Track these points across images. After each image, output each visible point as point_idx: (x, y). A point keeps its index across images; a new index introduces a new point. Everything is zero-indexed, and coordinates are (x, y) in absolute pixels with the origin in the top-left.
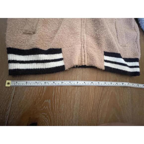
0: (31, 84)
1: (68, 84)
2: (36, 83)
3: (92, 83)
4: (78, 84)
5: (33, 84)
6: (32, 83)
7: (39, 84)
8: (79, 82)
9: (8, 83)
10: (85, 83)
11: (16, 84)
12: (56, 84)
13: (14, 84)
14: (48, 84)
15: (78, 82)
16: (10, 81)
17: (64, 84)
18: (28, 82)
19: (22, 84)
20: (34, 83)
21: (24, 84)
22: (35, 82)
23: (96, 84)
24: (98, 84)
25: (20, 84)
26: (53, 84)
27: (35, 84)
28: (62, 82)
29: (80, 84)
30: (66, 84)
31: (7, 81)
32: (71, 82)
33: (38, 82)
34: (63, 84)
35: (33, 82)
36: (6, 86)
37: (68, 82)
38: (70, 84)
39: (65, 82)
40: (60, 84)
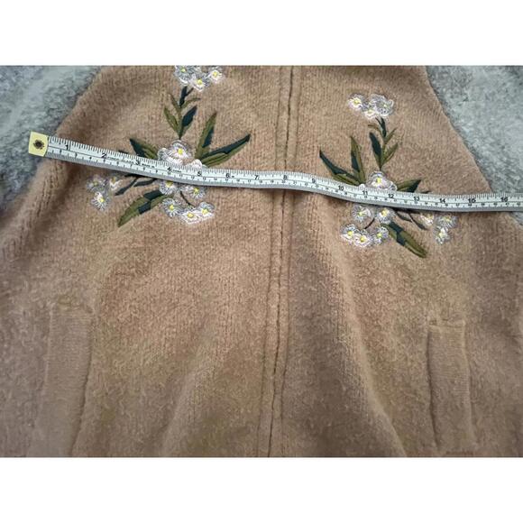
0: (121, 165)
1: (250, 180)
2: (138, 163)
4: (287, 183)
5: (128, 166)
6: (123, 161)
7: (147, 170)
8: (290, 177)
9: (39, 144)
11: (65, 153)
12: (207, 180)
13: (57, 151)
14: (178, 176)
15: (285, 177)
16: (45, 136)
17: (235, 181)
18: (108, 155)
19: (87, 158)
20: (132, 163)
21: (93, 160)
22: (135, 162)
24: (363, 197)
25: (79, 157)
27: (134, 167)
28: (228, 175)
29: (295, 182)
30: (241, 182)
32: (261, 177)
33: (146, 163)
34: (230, 180)
35: (126, 159)
36: (29, 152)
37: (249, 177)
38: (258, 183)
39: (240, 176)
40: (219, 180)
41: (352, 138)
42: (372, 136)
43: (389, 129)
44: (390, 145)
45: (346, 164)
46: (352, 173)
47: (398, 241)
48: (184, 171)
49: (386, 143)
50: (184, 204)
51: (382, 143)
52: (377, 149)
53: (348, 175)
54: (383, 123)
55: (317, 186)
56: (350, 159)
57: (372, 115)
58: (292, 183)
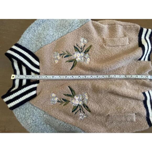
1: (58, 78)
3: (79, 77)
6: (30, 77)
7: (35, 78)
8: (67, 77)
9: (13, 77)
10: (72, 77)
12: (48, 78)
13: (17, 77)
14: (41, 78)
15: (66, 77)
16: (15, 75)
19: (22, 78)
23: (83, 77)
24: (85, 78)
26: (46, 78)
27: (32, 78)
30: (56, 78)
31: (13, 75)
32: (61, 77)
33: (35, 76)
34: (54, 78)
36: (11, 79)
37: (58, 77)
38: (60, 78)
39: (56, 77)
40: (51, 78)
41: (66, 62)
42: (65, 57)
43: (62, 53)
44: (66, 53)
46: (74, 62)
48: (43, 77)
52: (68, 56)
55: (73, 78)
58: (68, 78)
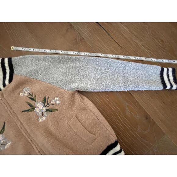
0: (25, 50)
7: (30, 50)
12: (41, 51)
18: (23, 48)
25: (18, 49)
26: (38, 51)
41: (26, 102)
42: (29, 98)
43: (31, 93)
44: (34, 96)
45: (29, 107)
46: (31, 108)
47: (50, 112)
49: (33, 96)
50: (4, 146)
51: (32, 97)
52: (32, 99)
53: (31, 109)
54: (29, 94)
56: (29, 106)
57: (26, 94)
